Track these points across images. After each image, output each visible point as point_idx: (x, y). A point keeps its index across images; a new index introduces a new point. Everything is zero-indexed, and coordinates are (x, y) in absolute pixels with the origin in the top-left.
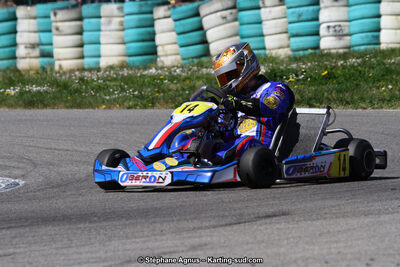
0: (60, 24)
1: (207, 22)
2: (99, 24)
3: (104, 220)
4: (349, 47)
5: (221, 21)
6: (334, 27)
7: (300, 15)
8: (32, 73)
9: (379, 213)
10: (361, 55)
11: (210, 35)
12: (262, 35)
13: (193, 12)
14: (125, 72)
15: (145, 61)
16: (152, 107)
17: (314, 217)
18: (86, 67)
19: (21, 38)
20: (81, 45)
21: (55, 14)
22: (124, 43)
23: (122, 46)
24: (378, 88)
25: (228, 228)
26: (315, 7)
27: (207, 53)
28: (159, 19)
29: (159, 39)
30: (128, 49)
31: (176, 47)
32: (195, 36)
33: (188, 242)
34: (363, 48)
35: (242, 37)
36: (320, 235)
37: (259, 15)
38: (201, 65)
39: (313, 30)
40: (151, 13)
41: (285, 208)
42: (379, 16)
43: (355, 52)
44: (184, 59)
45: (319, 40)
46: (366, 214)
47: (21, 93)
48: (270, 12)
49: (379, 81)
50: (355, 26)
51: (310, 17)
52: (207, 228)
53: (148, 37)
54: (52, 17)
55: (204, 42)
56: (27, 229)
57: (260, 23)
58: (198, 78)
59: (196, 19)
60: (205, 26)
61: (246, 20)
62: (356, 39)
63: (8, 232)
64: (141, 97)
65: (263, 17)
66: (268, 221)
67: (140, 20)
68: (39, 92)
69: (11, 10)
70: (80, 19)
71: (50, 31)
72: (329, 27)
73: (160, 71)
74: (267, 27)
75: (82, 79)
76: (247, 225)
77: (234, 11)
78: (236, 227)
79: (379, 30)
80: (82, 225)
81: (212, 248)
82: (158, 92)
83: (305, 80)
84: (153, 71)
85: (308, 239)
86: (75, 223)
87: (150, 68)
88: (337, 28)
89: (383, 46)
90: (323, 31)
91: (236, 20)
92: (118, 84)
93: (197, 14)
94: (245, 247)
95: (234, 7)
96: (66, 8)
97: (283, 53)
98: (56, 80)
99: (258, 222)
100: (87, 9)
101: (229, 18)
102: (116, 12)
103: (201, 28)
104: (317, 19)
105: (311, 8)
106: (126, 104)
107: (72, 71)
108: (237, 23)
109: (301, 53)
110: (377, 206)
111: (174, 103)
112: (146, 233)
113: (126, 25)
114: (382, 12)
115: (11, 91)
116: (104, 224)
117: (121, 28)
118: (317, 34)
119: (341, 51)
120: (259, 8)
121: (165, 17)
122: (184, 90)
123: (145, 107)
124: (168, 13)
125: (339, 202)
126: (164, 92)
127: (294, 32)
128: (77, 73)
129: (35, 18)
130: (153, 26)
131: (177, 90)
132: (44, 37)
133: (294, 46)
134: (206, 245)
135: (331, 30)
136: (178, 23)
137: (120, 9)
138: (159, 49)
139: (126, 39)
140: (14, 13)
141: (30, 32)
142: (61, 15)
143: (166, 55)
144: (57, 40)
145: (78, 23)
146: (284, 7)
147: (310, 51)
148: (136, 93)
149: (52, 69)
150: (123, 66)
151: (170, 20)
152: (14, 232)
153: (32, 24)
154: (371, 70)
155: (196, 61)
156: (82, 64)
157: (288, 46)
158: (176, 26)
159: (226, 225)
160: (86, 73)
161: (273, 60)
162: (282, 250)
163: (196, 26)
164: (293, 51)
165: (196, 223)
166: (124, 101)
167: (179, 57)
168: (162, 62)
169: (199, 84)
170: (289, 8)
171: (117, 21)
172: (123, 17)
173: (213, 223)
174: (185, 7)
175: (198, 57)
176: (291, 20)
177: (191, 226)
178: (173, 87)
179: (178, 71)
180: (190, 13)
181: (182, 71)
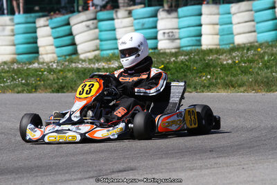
1: (75, 29)
4: (179, 48)
5: (86, 29)
6: (168, 33)
7: (143, 24)
9: (201, 168)
10: (188, 53)
11: (78, 39)
12: (116, 39)
13: (66, 22)
14: (15, 66)
15: (30, 58)
16: (35, 91)
17: (154, 171)
22: (14, 45)
23: (13, 47)
24: (200, 77)
26: (154, 19)
27: (75, 52)
28: (40, 27)
29: (40, 42)
30: (17, 49)
31: (53, 47)
32: (67, 40)
34: (189, 48)
35: (101, 40)
37: (113, 24)
38: (71, 61)
39: (153, 35)
40: (34, 23)
41: (132, 165)
42: (201, 25)
43: (183, 51)
44: (59, 57)
45: (157, 43)
46: (191, 170)
48: (121, 22)
49: (201, 72)
50: (183, 32)
51: (150, 26)
52: (75, 180)
53: (32, 40)
55: (74, 44)
57: (114, 30)
58: (69, 70)
59: (67, 27)
60: (74, 33)
61: (103, 28)
62: (184, 42)
64: (27, 85)
65: (117, 26)
66: (120, 174)
67: (26, 28)
72: (164, 33)
74: (119, 33)
77: (95, 21)
79: (200, 35)
82: (40, 81)
84: (36, 65)
87: (34, 63)
88: (171, 34)
89: (204, 47)
90: (160, 36)
91: (96, 28)
92: (10, 75)
93: (68, 24)
95: (95, 19)
101: (92, 26)
102: (8, 22)
103: (71, 34)
104: (156, 27)
105: (151, 19)
106: (16, 89)
108: (97, 30)
110: (199, 163)
111: (51, 88)
113: (16, 32)
114: (203, 22)
117: (12, 34)
118: (156, 38)
119: (173, 51)
120: (113, 19)
121: (45, 26)
122: (58, 79)
123: (30, 92)
124: (47, 23)
125: (172, 161)
126: (44, 80)
130: (35, 32)
131: (54, 79)
135: (166, 35)
136: (54, 30)
137: (12, 20)
138: (41, 50)
139: (16, 42)
143: (47, 54)
146: (131, 19)
147: (151, 51)
148: (23, 81)
150: (13, 62)
151: (48, 28)
154: (195, 65)
155: (68, 58)
158: (53, 33)
159: (90, 178)
163: (67, 32)
165: (67, 177)
166: (14, 88)
167: (55, 55)
168: (43, 59)
169: (69, 75)
170: (135, 19)
171: (9, 28)
172: (13, 25)
173: (80, 176)
174: (59, 19)
175: (70, 55)
176: (137, 27)
177: (64, 179)
178: (51, 77)
179: (55, 66)
180: (63, 23)
181: (57, 66)
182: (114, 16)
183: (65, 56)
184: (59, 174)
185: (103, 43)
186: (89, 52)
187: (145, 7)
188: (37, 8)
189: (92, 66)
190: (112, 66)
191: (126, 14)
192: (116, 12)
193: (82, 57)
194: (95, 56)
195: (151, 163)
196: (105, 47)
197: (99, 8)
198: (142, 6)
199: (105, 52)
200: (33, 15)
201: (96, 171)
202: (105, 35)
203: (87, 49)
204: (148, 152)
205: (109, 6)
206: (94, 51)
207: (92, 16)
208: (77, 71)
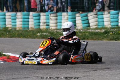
0: (51, 18)
1: (89, 18)
2: (62, 18)
3: (62, 68)
5: (93, 18)
7: (114, 17)
8: (44, 30)
11: (90, 21)
12: (104, 22)
13: (86, 15)
17: (116, 69)
18: (58, 28)
19: (42, 21)
20: (57, 23)
21: (50, 15)
25: (94, 72)
26: (118, 15)
27: (89, 26)
28: (77, 17)
29: (77, 22)
31: (81, 24)
32: (86, 21)
33: (83, 75)
35: (98, 22)
36: (117, 74)
37: (103, 17)
38: (88, 29)
39: (117, 21)
40: (75, 15)
41: (108, 67)
44: (83, 27)
45: (118, 23)
47: (41, 35)
48: (106, 16)
52: (88, 71)
53: (74, 21)
54: (50, 16)
55: (89, 23)
56: (42, 70)
57: (103, 19)
58: (87, 32)
61: (99, 18)
63: (37, 71)
66: (104, 70)
67: (72, 17)
68: (46, 35)
69: (39, 13)
70: (57, 16)
71: (49, 19)
73: (77, 30)
74: (105, 20)
75: (57, 32)
76: (98, 71)
77: (96, 15)
78: (96, 71)
80: (56, 70)
81: (89, 77)
83: (114, 34)
85: (114, 75)
86: (54, 69)
87: (75, 29)
90: (119, 21)
91: (97, 17)
93: (87, 16)
94: (98, 77)
95: (97, 14)
96: (53, 13)
97: (109, 26)
98: (50, 32)
99: (101, 70)
100: (59, 14)
101: (95, 17)
103: (88, 19)
104: (118, 18)
105: (117, 15)
107: (54, 30)
108: (97, 18)
109: (114, 27)
112: (72, 72)
113: (68, 18)
115: (38, 34)
116: (62, 69)
120: (103, 15)
122: (83, 35)
124: (80, 15)
127: (112, 21)
128: (56, 30)
129: (45, 16)
130: (75, 18)
131: (81, 35)
132: (47, 21)
133: (112, 25)
134: (88, 76)
136: (82, 18)
137: (67, 14)
138: (77, 25)
140: (40, 14)
141: (44, 19)
142: (52, 15)
143: (79, 26)
144: (51, 21)
146: (109, 15)
147: (116, 26)
149: (49, 29)
151: (80, 17)
152: (38, 71)
153: (44, 17)
155: (86, 28)
156: (57, 28)
157: (110, 25)
159: (93, 71)
160: (58, 30)
161: (106, 28)
162: (108, 78)
163: (86, 19)
164: (112, 26)
165: (85, 70)
167: (82, 27)
168: (78, 28)
169: (87, 34)
170: (111, 15)
171: (66, 17)
172: (68, 16)
173: (90, 70)
175: (87, 27)
176: (111, 18)
177: (84, 71)
178: (80, 34)
179: (82, 30)
180: (85, 15)
181: (83, 30)
182: (103, 13)
183: (85, 27)
184: (83, 69)
185: (99, 23)
186: (94, 26)
187: (115, 10)
188: (76, 10)
189: (95, 31)
190: (102, 31)
191: (108, 13)
192: (104, 12)
193: (91, 28)
194: (96, 28)
195: (115, 66)
196: (100, 24)
197: (98, 11)
198: (114, 10)
199: (99, 26)
200: (75, 12)
201: (95, 68)
202: (100, 20)
203: (93, 25)
204: (114, 62)
205: (102, 10)
206: (96, 26)
207: (95, 13)
208: (89, 33)
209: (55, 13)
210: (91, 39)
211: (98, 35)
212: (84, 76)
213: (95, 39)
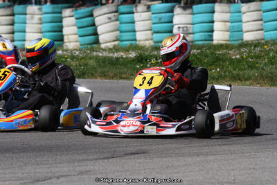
1: (98, 21)
2: (25, 19)
4: (192, 42)
5: (107, 21)
6: (183, 28)
7: (160, 19)
9: (207, 154)
10: (200, 47)
11: (100, 30)
12: (134, 31)
13: (89, 14)
17: (163, 155)
20: (13, 33)
22: (42, 33)
23: (40, 35)
24: (210, 70)
25: (106, 161)
26: (171, 14)
27: (97, 42)
28: (66, 17)
29: (66, 31)
31: (77, 36)
32: (90, 30)
33: (78, 169)
34: (201, 43)
35: (121, 32)
36: (167, 168)
37: (133, 18)
38: (93, 50)
39: (169, 29)
40: (61, 13)
42: (213, 22)
43: (196, 45)
44: (81, 45)
48: (140, 16)
49: (211, 65)
50: (197, 28)
51: (166, 20)
52: (91, 160)
53: (58, 29)
55: (96, 34)
57: (134, 23)
58: (90, 58)
59: (90, 18)
60: (97, 23)
61: (124, 20)
62: (197, 37)
65: (136, 19)
66: (132, 157)
67: (53, 17)
70: (13, 15)
72: (179, 28)
73: (65, 53)
74: (138, 26)
76: (118, 159)
77: (116, 14)
78: (111, 160)
79: (212, 31)
80: (7, 155)
81: (94, 174)
84: (60, 52)
85: (158, 170)
87: (59, 50)
88: (185, 29)
89: (215, 42)
90: (175, 30)
91: (117, 20)
93: (92, 15)
95: (116, 12)
96: (4, 8)
97: (148, 44)
99: (126, 157)
100: (17, 9)
101: (113, 19)
102: (37, 11)
103: (94, 25)
104: (172, 22)
105: (168, 14)
108: (118, 22)
110: (206, 149)
112: (50, 162)
113: (43, 21)
114: (215, 19)
116: (22, 154)
117: (40, 22)
118: (171, 32)
120: (133, 13)
121: (70, 16)
122: (80, 66)
124: (72, 14)
127: (156, 30)
130: (61, 22)
131: (76, 66)
133: (156, 39)
134: (90, 171)
135: (181, 30)
136: (78, 20)
137: (40, 9)
138: (65, 37)
139: (43, 30)
143: (70, 42)
145: (11, 17)
146: (150, 13)
151: (73, 18)
154: (206, 58)
155: (89, 46)
157: (152, 39)
158: (77, 23)
159: (104, 158)
161: (141, 48)
163: (90, 23)
164: (155, 42)
165: (84, 157)
167: (78, 44)
168: (67, 46)
169: (91, 62)
170: (153, 14)
171: (37, 17)
172: (41, 14)
173: (95, 157)
174: (84, 10)
175: (91, 44)
176: (154, 21)
177: (81, 158)
178: (74, 64)
179: (77, 53)
180: (87, 14)
181: (80, 53)
182: (134, 10)
183: (88, 44)
185: (123, 34)
186: (110, 42)
187: (163, 3)
189: (111, 55)
190: (130, 56)
191: (145, 8)
192: (136, 6)
193: (103, 46)
194: (115, 46)
195: (161, 147)
196: (124, 38)
198: (160, 2)
200: (60, 6)
202: (125, 27)
206: (114, 41)
207: (114, 9)
208: (97, 59)
209: (9, 6)
210: (100, 76)
211: (119, 66)
212: (81, 173)
213: (112, 75)
